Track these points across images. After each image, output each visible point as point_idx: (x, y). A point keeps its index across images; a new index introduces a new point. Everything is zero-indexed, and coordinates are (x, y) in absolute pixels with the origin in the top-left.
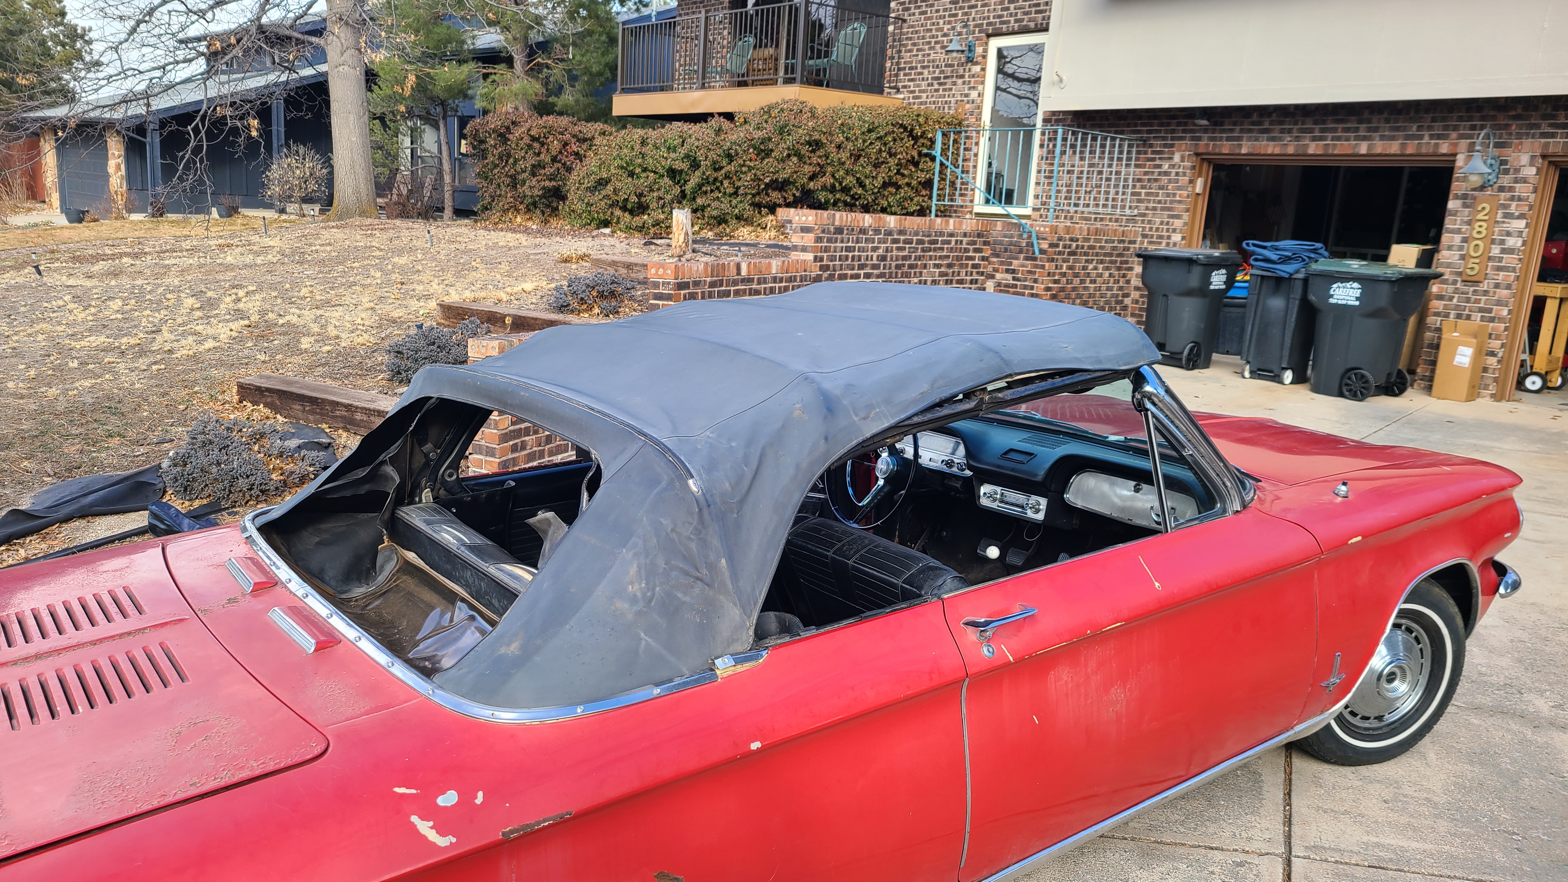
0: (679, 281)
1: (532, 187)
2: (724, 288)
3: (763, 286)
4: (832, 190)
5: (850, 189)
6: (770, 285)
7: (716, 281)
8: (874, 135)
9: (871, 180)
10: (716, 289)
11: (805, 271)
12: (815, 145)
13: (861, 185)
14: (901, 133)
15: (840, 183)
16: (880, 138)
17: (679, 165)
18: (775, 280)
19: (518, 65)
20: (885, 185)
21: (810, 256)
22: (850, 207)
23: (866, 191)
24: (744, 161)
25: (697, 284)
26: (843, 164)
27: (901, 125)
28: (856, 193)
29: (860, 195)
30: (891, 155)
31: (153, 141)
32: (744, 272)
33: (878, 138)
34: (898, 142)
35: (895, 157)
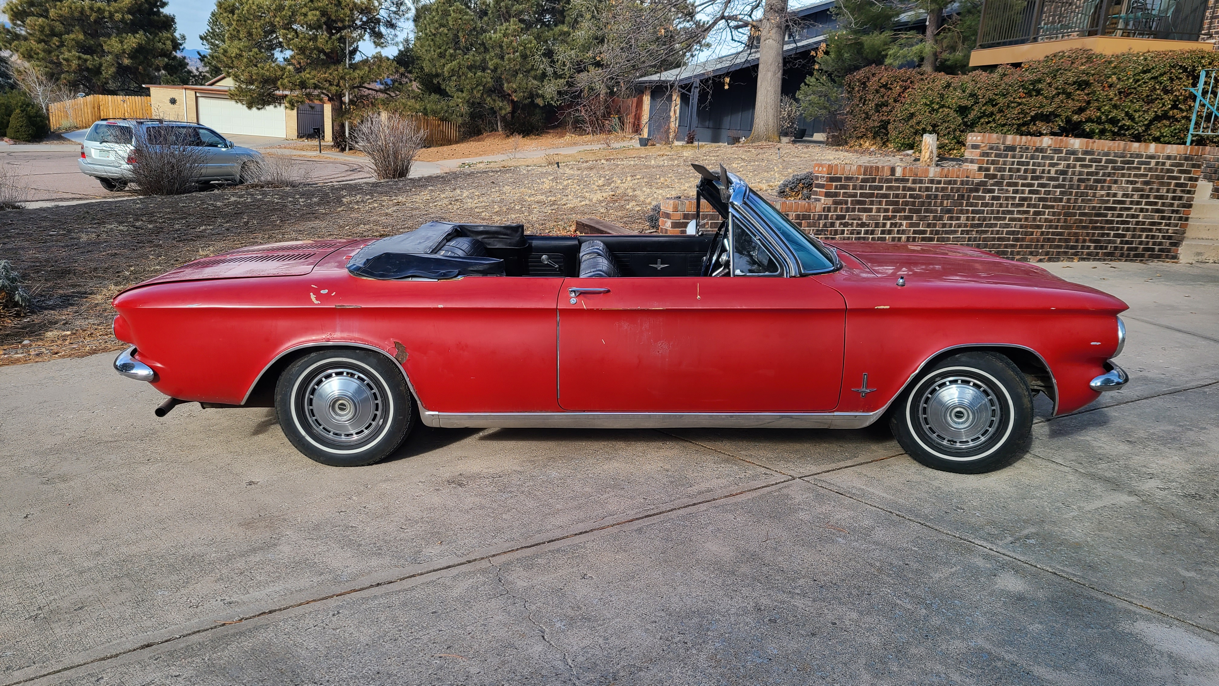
0: (832, 175)
1: (875, 121)
2: (876, 184)
3: (918, 185)
4: (1099, 121)
5: (1119, 121)
6: (927, 185)
7: (868, 178)
8: (1149, 75)
9: (1141, 113)
10: (868, 184)
11: (967, 177)
12: (1082, 85)
13: (1131, 118)
14: (1180, 73)
15: (1107, 116)
16: (1155, 78)
17: (965, 103)
18: (932, 181)
19: (929, 32)
20: (1157, 118)
21: (975, 167)
22: (1115, 136)
23: (1137, 123)
24: (1014, 98)
25: (848, 179)
26: (1111, 100)
27: (1181, 66)
28: (1124, 125)
29: (1129, 126)
30: (1166, 91)
31: (695, 95)
32: (899, 173)
33: (1152, 78)
34: (1176, 82)
35: (1172, 94)
